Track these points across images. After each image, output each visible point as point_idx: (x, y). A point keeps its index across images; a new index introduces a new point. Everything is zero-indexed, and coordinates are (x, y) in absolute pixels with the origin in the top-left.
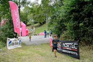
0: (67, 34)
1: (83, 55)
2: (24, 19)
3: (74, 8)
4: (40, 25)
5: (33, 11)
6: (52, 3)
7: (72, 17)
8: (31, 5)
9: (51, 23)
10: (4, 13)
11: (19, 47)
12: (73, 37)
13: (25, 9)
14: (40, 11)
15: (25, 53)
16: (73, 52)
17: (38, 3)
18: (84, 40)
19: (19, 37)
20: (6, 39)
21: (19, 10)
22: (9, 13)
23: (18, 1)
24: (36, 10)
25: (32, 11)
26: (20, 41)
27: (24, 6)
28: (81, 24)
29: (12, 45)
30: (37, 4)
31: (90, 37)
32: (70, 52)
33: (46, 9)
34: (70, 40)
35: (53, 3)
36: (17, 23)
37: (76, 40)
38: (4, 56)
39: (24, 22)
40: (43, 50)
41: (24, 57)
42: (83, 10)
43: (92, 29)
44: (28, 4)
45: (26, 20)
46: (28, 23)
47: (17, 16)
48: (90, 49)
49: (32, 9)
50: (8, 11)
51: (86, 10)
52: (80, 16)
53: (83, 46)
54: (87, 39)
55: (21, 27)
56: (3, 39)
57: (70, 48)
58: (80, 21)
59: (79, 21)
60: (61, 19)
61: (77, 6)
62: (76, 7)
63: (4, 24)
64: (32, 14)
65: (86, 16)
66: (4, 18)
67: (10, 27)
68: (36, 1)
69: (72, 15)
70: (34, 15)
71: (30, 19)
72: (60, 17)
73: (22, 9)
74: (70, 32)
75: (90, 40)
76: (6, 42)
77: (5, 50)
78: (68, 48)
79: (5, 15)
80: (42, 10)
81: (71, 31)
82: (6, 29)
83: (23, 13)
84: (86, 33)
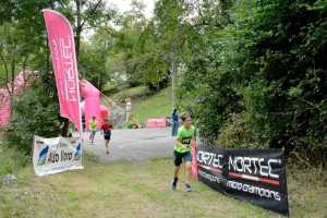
0: (243, 125)
1: (301, 201)
2: (92, 70)
3: (270, 32)
4: (149, 92)
5: (126, 42)
6: (190, 16)
7: (263, 66)
8: (117, 23)
9: (189, 87)
10: (27, 51)
11: (74, 167)
12: (264, 136)
13: (96, 37)
14: (150, 44)
15: (95, 190)
16: (265, 191)
17: (141, 15)
18: (305, 146)
19: (75, 135)
20: (32, 140)
21: (77, 39)
22: (42, 49)
23: (75, 9)
24: (136, 38)
25: (122, 42)
26: (78, 148)
27: (93, 25)
28: (293, 91)
29: (51, 162)
30: (139, 20)
32: (253, 189)
33: (170, 37)
34: (252, 146)
35: (196, 14)
36: (71, 84)
37: (274, 145)
38: (23, 197)
39: (94, 82)
40: (159, 179)
42: (300, 40)
44: (109, 18)
45: (101, 74)
46: (108, 86)
47: (69, 60)
49: (122, 36)
50: (40, 44)
51: (312, 42)
52: (291, 61)
53: (300, 168)
54: (314, 144)
55: (83, 99)
56: (19, 139)
57: (252, 175)
58: (292, 81)
59: (288, 79)
60: (223, 70)
61: (279, 26)
62: (276, 30)
63: (23, 87)
64: (121, 54)
65: (310, 62)
66: (24, 66)
67: (45, 99)
68: (137, 9)
69: (262, 58)
70: (130, 56)
71: (114, 72)
72: (218, 65)
73: (88, 35)
74: (254, 117)
76: (29, 151)
77: (25, 178)
78: (247, 173)
79: (27, 57)
80: (156, 41)
81: (258, 116)
82: (30, 105)
83: (88, 51)
84: (310, 123)
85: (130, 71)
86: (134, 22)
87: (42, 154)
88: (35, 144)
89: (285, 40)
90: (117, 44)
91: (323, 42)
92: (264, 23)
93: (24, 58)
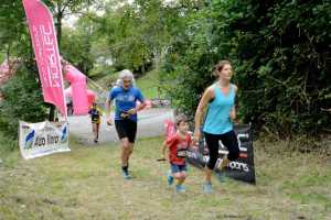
1: (269, 170)
2: (74, 55)
3: (241, 14)
5: (108, 27)
7: (234, 47)
8: (99, 7)
9: (169, 69)
10: (8, 38)
11: (61, 150)
13: (80, 22)
14: (131, 30)
18: (274, 120)
19: (61, 119)
20: (17, 126)
21: (58, 26)
22: (24, 37)
24: (117, 22)
25: (104, 27)
26: (65, 131)
27: (74, 12)
28: (262, 70)
29: (37, 146)
30: (122, 5)
31: (293, 112)
36: (54, 70)
41: (75, 183)
42: (268, 21)
43: (299, 83)
47: (51, 47)
48: (294, 150)
49: (103, 21)
50: (22, 31)
51: (279, 22)
53: (271, 141)
54: (282, 119)
55: (68, 84)
56: (6, 125)
58: (262, 60)
59: (258, 59)
60: (200, 52)
61: (249, 7)
62: (245, 12)
63: (8, 74)
64: (104, 40)
65: (278, 42)
66: (8, 53)
67: (30, 86)
69: (233, 39)
70: (112, 41)
71: (98, 57)
75: (294, 121)
76: (16, 136)
77: (12, 162)
79: (10, 44)
82: (15, 91)
83: (73, 37)
84: (279, 100)
85: (116, 55)
86: (116, 7)
87: (28, 139)
88: (21, 129)
89: (255, 21)
90: (100, 30)
91: (288, 23)
92: (236, 5)
93: (7, 46)
